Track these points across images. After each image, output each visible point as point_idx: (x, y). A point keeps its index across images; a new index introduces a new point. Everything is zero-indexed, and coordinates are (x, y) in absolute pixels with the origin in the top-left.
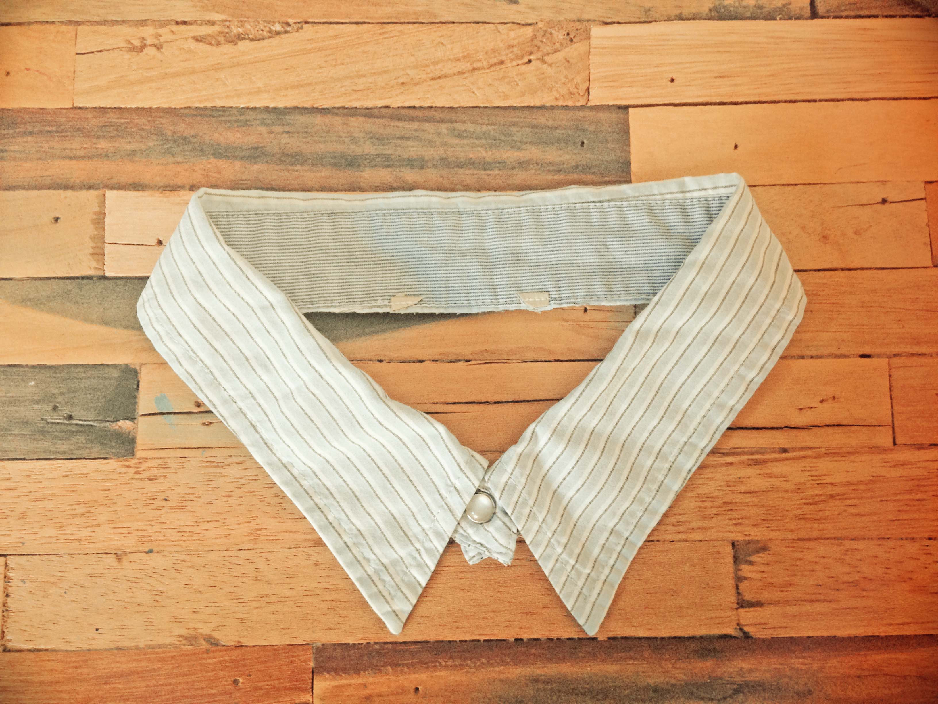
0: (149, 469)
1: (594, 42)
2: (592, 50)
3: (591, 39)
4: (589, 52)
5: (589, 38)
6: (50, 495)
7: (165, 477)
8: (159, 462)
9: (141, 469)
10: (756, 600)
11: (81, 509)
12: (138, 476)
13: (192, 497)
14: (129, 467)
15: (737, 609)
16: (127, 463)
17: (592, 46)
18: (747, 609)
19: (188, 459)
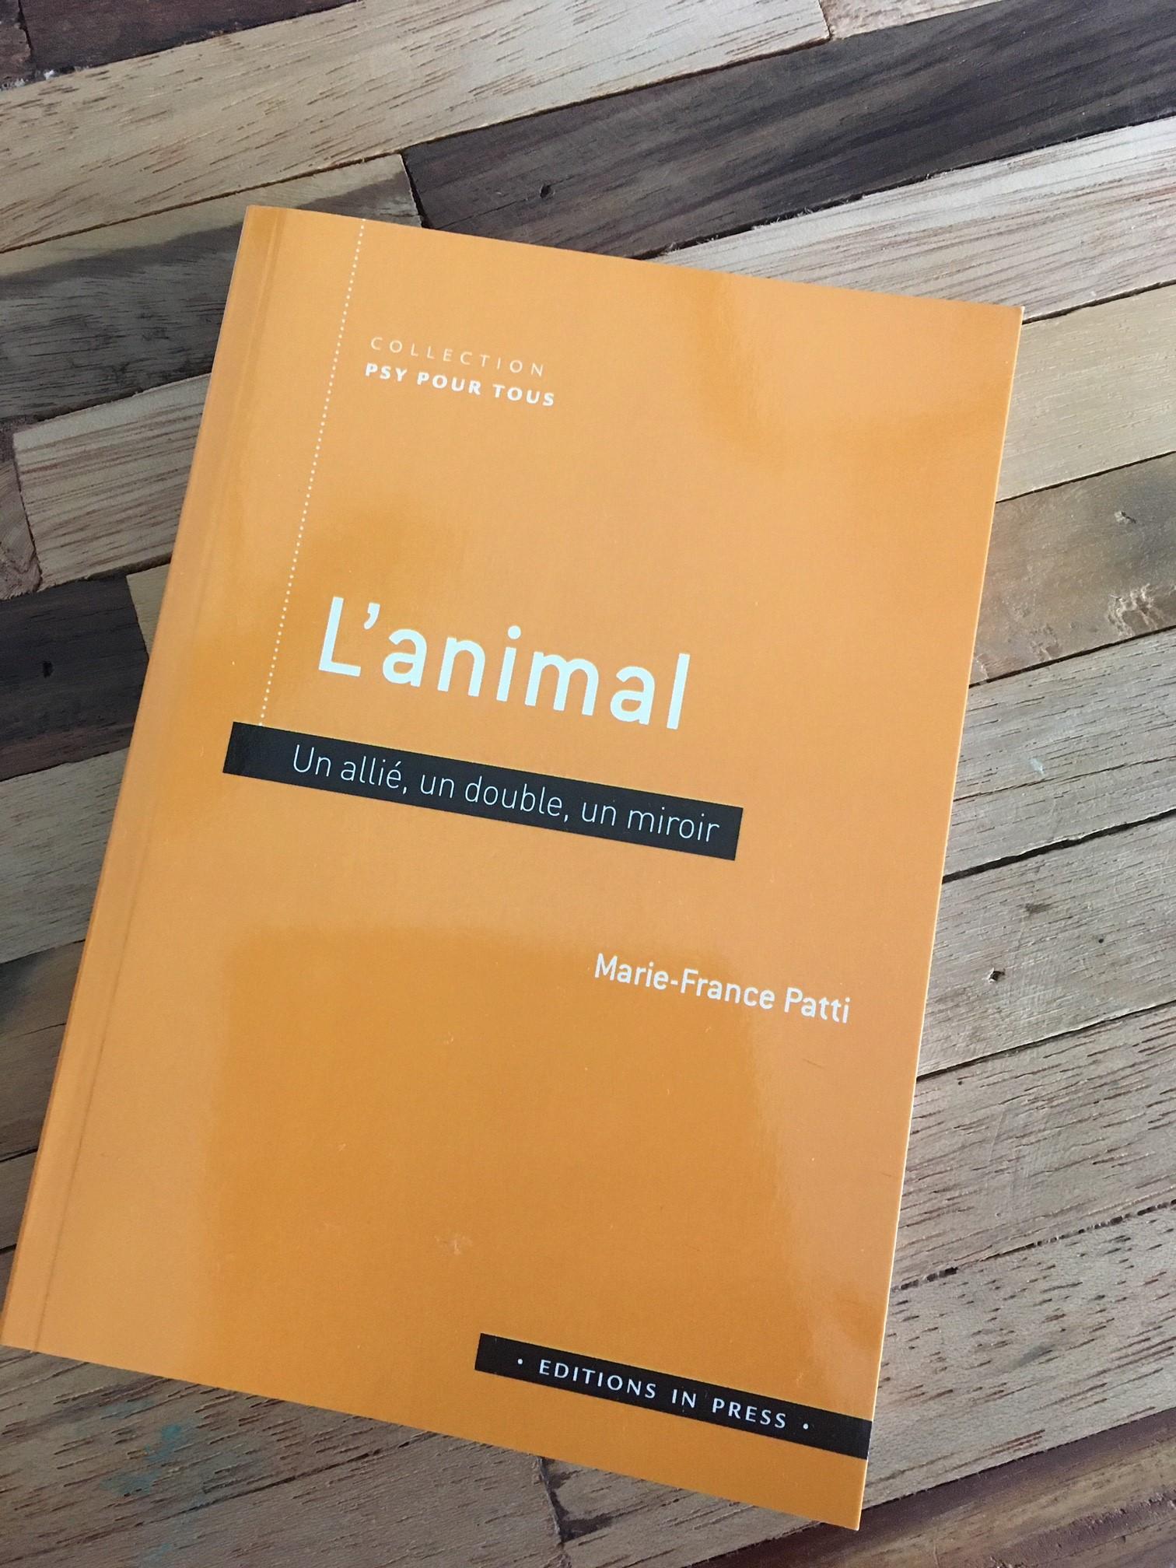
1: (22, 459)
2: (22, 478)
3: (17, 457)
4: (19, 483)
5: (13, 457)
10: (594, 1515)
15: (562, 1544)
17: (22, 469)
18: (584, 1539)
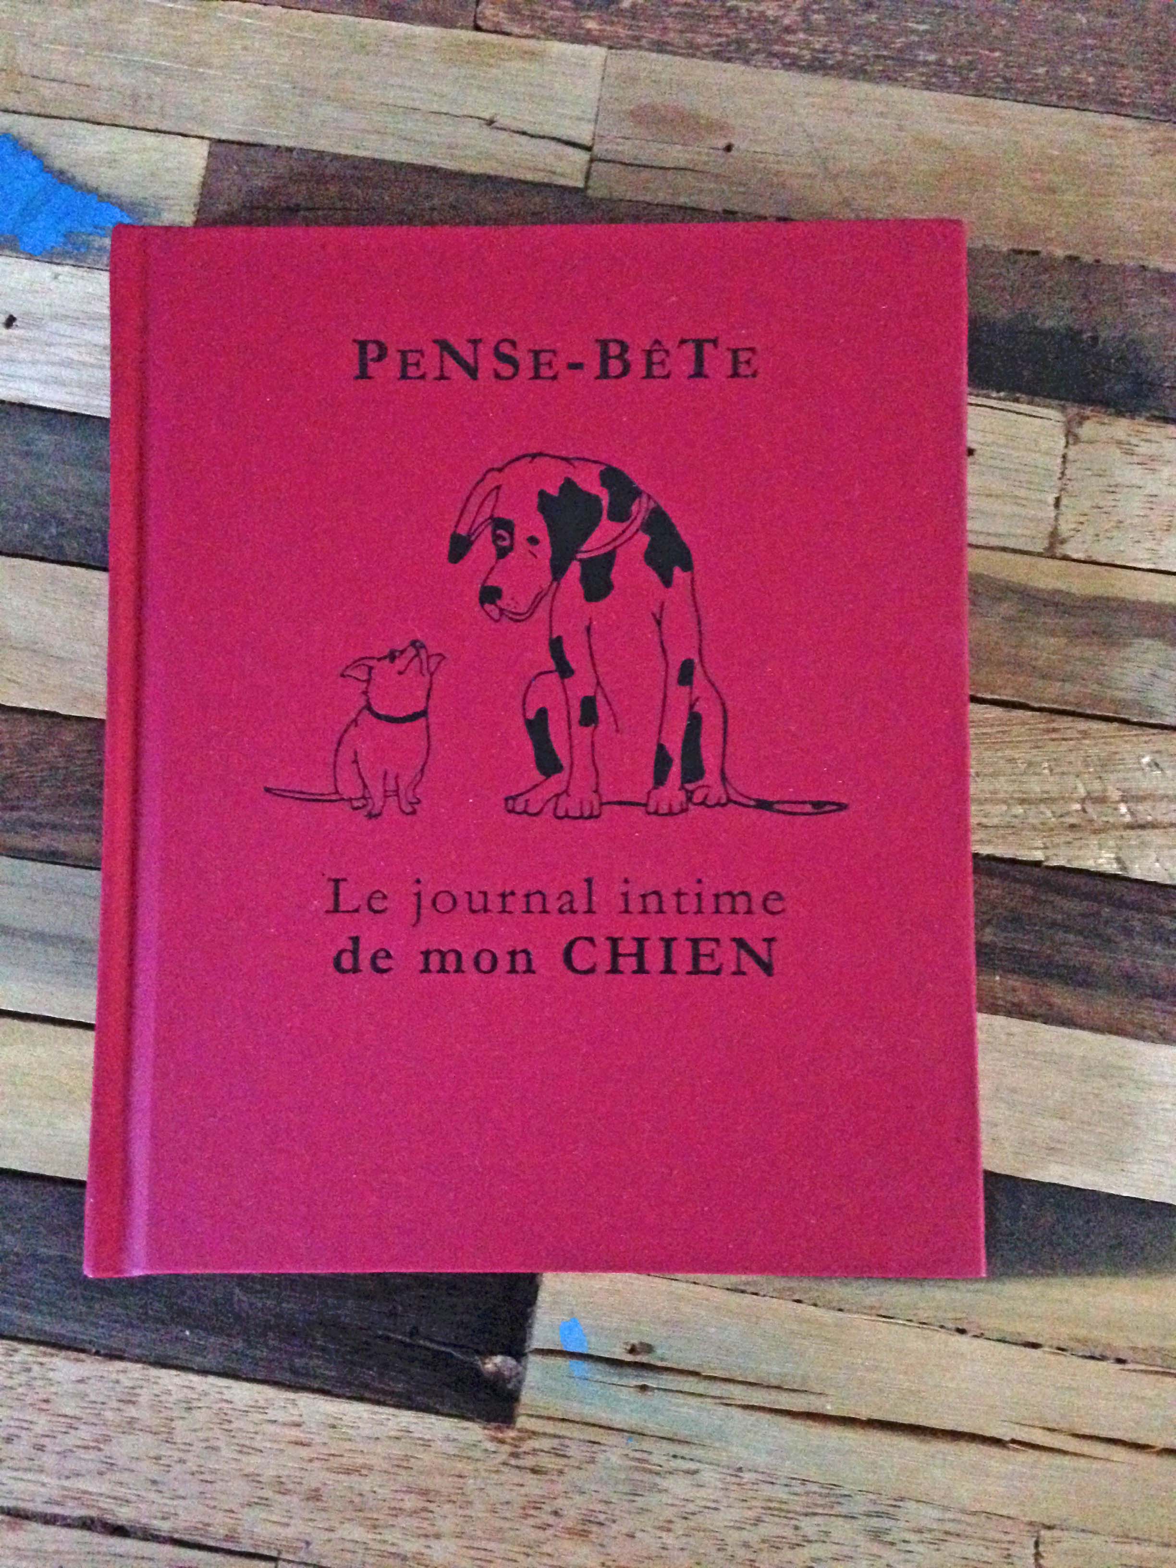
0: (535, 1452)
6: (364, 1466)
7: (561, 1472)
8: (555, 1442)
9: (521, 1450)
11: (411, 1502)
12: (513, 1462)
13: (602, 1517)
14: (502, 1442)
16: (500, 1435)
19: (603, 1448)
